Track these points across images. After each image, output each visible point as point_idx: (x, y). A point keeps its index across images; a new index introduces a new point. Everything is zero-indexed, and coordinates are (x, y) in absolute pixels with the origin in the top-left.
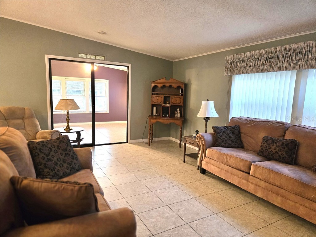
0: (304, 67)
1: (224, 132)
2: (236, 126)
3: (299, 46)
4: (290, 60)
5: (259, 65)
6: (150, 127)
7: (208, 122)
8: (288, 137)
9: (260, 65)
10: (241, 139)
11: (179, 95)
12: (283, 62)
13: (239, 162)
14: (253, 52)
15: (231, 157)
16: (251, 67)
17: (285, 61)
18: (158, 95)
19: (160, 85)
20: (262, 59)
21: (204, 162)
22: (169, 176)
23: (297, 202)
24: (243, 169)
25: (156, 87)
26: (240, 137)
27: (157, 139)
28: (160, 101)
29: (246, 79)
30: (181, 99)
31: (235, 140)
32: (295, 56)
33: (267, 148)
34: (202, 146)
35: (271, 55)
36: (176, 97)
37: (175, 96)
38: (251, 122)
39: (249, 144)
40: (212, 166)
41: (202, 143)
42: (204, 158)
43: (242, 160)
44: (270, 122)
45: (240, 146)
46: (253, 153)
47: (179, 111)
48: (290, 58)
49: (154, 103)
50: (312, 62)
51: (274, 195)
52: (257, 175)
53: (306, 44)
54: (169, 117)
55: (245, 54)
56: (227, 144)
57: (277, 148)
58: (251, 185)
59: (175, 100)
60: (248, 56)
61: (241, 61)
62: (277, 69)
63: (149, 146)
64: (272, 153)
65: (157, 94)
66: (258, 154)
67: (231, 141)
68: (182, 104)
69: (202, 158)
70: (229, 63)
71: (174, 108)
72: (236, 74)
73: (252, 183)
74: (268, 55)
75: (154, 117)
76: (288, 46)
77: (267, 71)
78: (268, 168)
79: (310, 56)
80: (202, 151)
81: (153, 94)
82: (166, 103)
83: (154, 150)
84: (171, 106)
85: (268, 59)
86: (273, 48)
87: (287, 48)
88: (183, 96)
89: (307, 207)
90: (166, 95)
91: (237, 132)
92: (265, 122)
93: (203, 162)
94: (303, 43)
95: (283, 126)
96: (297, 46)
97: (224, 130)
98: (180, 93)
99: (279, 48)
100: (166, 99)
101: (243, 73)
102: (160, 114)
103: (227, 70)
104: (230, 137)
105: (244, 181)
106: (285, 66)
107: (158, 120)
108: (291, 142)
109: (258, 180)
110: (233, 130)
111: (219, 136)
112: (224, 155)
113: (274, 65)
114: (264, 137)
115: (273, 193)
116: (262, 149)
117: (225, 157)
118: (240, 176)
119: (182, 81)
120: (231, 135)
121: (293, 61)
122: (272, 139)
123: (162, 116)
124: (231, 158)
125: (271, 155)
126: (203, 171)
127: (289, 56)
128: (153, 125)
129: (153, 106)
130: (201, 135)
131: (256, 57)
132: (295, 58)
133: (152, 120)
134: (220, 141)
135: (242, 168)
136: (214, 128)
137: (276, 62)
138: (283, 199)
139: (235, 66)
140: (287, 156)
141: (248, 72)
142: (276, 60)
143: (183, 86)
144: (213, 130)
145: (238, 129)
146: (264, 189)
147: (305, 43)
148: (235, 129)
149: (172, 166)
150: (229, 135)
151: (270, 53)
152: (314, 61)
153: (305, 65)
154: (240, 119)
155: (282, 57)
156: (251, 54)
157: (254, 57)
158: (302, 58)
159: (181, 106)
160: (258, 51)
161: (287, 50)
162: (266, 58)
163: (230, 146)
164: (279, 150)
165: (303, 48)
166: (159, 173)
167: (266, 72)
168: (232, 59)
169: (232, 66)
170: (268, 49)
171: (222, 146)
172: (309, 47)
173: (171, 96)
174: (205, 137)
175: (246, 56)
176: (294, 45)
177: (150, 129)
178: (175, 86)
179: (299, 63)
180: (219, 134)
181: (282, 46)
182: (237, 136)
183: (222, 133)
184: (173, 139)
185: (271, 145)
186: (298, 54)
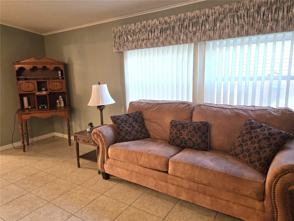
0: (203, 38)
1: (126, 121)
2: (138, 111)
3: (195, 15)
4: (187, 31)
5: (153, 38)
6: (22, 126)
7: (103, 111)
8: (197, 119)
9: (155, 38)
10: (145, 127)
11: (59, 79)
12: (180, 33)
13: (153, 160)
14: (145, 22)
15: (142, 154)
16: (145, 41)
17: (181, 33)
18: (27, 81)
19: (27, 67)
20: (156, 31)
21: (107, 165)
22: (59, 199)
23: (230, 200)
24: (159, 168)
25: (21, 70)
26: (144, 125)
27: (35, 139)
28: (31, 89)
29: (140, 55)
30: (62, 83)
31: (140, 129)
32: (191, 26)
33: (178, 135)
34: (102, 144)
35: (165, 25)
36: (55, 82)
37: (54, 80)
38: (153, 105)
39: (155, 132)
40: (118, 169)
41: (101, 141)
42: (107, 160)
43: (157, 157)
44: (173, 103)
45: (146, 136)
46: (163, 143)
47: (61, 99)
48: (186, 29)
49: (23, 92)
50: (210, 33)
51: (201, 195)
52: (179, 174)
53: (202, 13)
54: (49, 108)
55: (135, 25)
56: (132, 137)
57: (189, 134)
58: (171, 186)
59: (55, 86)
60: (139, 27)
61: (132, 34)
62: (174, 43)
63: (24, 151)
64: (185, 140)
65: (26, 79)
66: (169, 143)
67: (136, 131)
68: (64, 90)
69: (104, 160)
70: (118, 36)
71: (54, 96)
72: (129, 50)
73: (173, 184)
74: (162, 26)
75: (27, 111)
76: (183, 15)
77: (164, 45)
78: (190, 163)
79: (207, 27)
80: (102, 151)
81: (18, 79)
82: (41, 91)
83: (33, 158)
84: (50, 94)
85: (162, 31)
86: (166, 17)
87: (182, 17)
88: (64, 80)
89: (242, 205)
90: (40, 79)
91: (139, 120)
92: (169, 104)
93: (105, 164)
94: (199, 11)
95: (189, 107)
96: (193, 15)
97: (125, 120)
98: (60, 75)
99: (173, 17)
100: (40, 86)
101: (136, 48)
102: (34, 106)
103: (116, 44)
104: (134, 127)
105: (163, 184)
106: (182, 38)
107: (33, 115)
108: (203, 125)
109: (179, 179)
110: (136, 117)
111: (121, 128)
112: (132, 153)
113: (170, 38)
114: (171, 122)
115: (200, 193)
116: (173, 136)
117: (134, 155)
118: (156, 177)
119: (60, 61)
120: (134, 124)
121: (190, 32)
122: (182, 123)
123: (39, 109)
124: (143, 156)
125: (184, 142)
126: (107, 177)
127: (185, 27)
128: (26, 122)
129: (22, 96)
130: (99, 131)
131: (149, 29)
132: (192, 29)
133: (23, 116)
134: (123, 134)
135: (157, 167)
136: (113, 118)
137: (172, 34)
138: (213, 198)
139: (126, 40)
140: (202, 141)
141: (141, 47)
142: (172, 32)
143: (62, 67)
144: (113, 120)
145: (141, 115)
146: (188, 189)
147: (201, 11)
148: (138, 115)
149: (62, 177)
150: (132, 124)
151: (164, 23)
152: (212, 32)
153: (204, 36)
154: (139, 102)
155: (177, 27)
156: (143, 24)
157: (147, 29)
158: (199, 28)
159: (64, 93)
160: (150, 21)
161: (182, 20)
162: (160, 29)
163: (136, 138)
164: (192, 136)
165: (200, 17)
166: (43, 197)
167: (162, 46)
168: (121, 31)
169: (122, 39)
170: (161, 19)
171: (127, 140)
172: (206, 16)
173: (47, 81)
174: (105, 133)
175: (137, 27)
176: (189, 14)
177: (22, 129)
178: (51, 67)
179: (197, 34)
180: (121, 125)
181: (177, 15)
182: (141, 125)
183: (123, 123)
184: (60, 135)
185: (182, 131)
186: (194, 25)
